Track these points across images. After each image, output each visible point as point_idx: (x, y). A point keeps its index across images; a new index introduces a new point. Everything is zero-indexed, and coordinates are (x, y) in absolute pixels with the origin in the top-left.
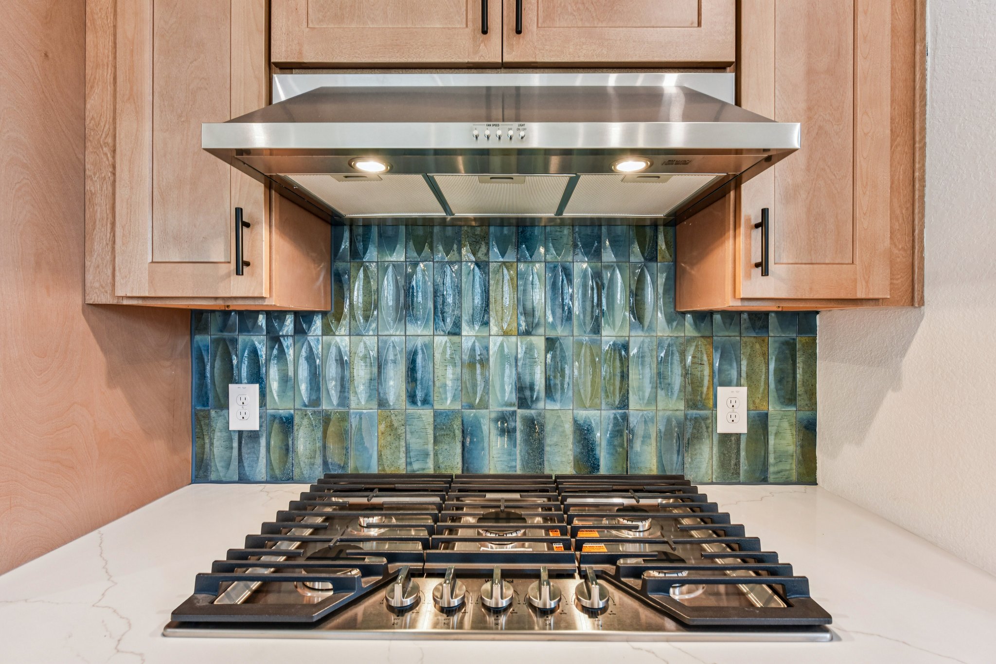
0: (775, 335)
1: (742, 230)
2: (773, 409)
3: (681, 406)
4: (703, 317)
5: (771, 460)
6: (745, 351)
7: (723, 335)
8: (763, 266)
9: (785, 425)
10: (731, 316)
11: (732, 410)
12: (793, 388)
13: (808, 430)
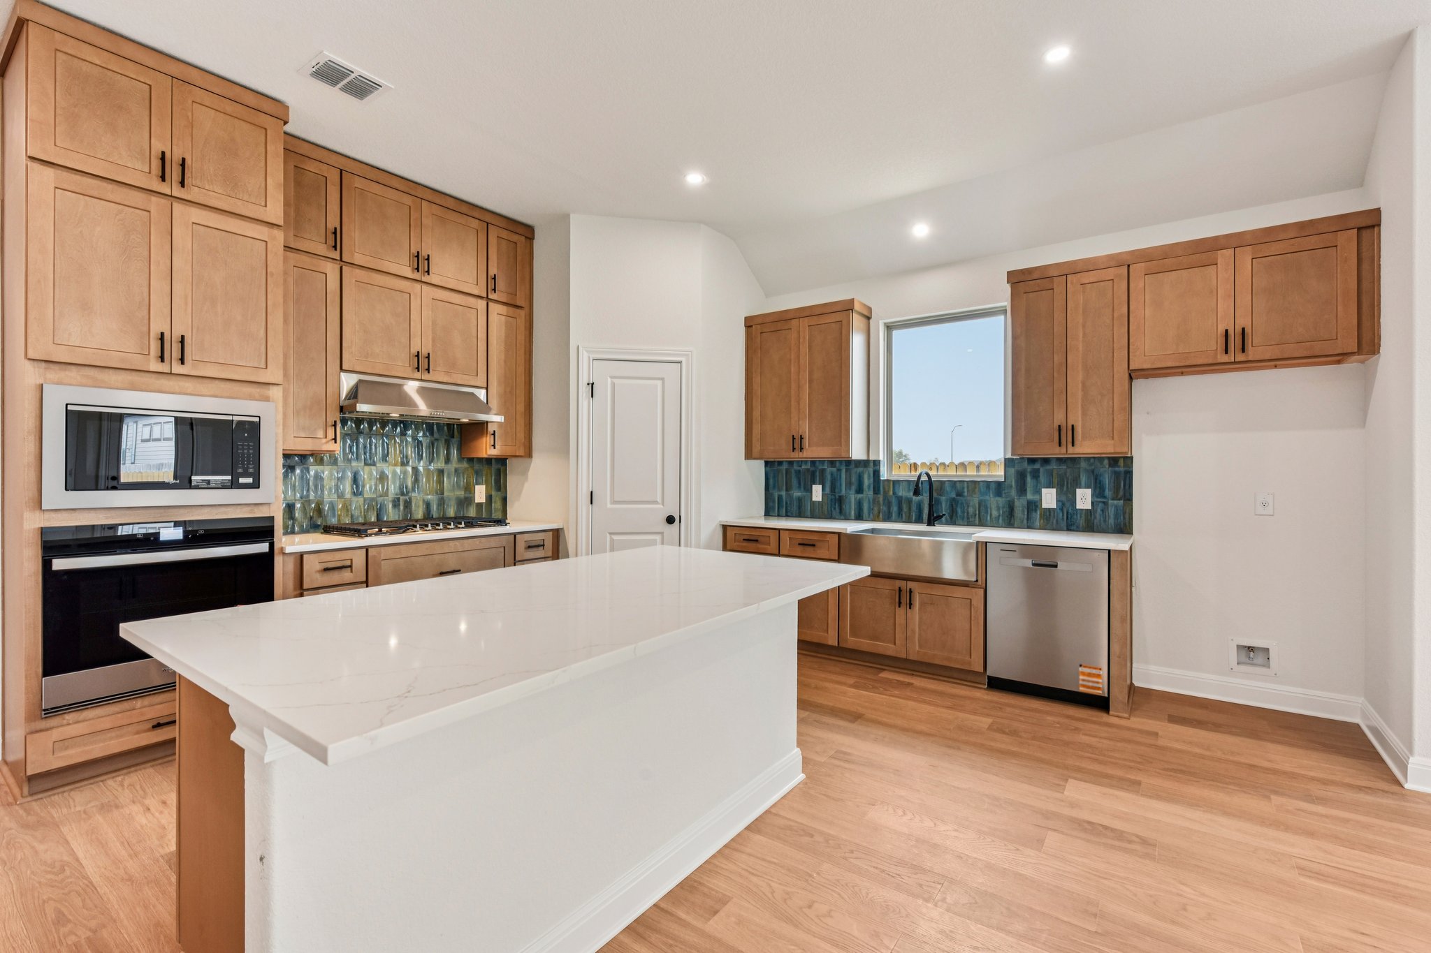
0: (494, 466)
1: (489, 435)
2: (493, 493)
3: (463, 493)
4: (471, 460)
5: (493, 512)
6: (484, 473)
7: (477, 466)
8: (494, 446)
9: (498, 499)
10: (480, 460)
11: (480, 494)
12: (499, 485)
13: (505, 500)
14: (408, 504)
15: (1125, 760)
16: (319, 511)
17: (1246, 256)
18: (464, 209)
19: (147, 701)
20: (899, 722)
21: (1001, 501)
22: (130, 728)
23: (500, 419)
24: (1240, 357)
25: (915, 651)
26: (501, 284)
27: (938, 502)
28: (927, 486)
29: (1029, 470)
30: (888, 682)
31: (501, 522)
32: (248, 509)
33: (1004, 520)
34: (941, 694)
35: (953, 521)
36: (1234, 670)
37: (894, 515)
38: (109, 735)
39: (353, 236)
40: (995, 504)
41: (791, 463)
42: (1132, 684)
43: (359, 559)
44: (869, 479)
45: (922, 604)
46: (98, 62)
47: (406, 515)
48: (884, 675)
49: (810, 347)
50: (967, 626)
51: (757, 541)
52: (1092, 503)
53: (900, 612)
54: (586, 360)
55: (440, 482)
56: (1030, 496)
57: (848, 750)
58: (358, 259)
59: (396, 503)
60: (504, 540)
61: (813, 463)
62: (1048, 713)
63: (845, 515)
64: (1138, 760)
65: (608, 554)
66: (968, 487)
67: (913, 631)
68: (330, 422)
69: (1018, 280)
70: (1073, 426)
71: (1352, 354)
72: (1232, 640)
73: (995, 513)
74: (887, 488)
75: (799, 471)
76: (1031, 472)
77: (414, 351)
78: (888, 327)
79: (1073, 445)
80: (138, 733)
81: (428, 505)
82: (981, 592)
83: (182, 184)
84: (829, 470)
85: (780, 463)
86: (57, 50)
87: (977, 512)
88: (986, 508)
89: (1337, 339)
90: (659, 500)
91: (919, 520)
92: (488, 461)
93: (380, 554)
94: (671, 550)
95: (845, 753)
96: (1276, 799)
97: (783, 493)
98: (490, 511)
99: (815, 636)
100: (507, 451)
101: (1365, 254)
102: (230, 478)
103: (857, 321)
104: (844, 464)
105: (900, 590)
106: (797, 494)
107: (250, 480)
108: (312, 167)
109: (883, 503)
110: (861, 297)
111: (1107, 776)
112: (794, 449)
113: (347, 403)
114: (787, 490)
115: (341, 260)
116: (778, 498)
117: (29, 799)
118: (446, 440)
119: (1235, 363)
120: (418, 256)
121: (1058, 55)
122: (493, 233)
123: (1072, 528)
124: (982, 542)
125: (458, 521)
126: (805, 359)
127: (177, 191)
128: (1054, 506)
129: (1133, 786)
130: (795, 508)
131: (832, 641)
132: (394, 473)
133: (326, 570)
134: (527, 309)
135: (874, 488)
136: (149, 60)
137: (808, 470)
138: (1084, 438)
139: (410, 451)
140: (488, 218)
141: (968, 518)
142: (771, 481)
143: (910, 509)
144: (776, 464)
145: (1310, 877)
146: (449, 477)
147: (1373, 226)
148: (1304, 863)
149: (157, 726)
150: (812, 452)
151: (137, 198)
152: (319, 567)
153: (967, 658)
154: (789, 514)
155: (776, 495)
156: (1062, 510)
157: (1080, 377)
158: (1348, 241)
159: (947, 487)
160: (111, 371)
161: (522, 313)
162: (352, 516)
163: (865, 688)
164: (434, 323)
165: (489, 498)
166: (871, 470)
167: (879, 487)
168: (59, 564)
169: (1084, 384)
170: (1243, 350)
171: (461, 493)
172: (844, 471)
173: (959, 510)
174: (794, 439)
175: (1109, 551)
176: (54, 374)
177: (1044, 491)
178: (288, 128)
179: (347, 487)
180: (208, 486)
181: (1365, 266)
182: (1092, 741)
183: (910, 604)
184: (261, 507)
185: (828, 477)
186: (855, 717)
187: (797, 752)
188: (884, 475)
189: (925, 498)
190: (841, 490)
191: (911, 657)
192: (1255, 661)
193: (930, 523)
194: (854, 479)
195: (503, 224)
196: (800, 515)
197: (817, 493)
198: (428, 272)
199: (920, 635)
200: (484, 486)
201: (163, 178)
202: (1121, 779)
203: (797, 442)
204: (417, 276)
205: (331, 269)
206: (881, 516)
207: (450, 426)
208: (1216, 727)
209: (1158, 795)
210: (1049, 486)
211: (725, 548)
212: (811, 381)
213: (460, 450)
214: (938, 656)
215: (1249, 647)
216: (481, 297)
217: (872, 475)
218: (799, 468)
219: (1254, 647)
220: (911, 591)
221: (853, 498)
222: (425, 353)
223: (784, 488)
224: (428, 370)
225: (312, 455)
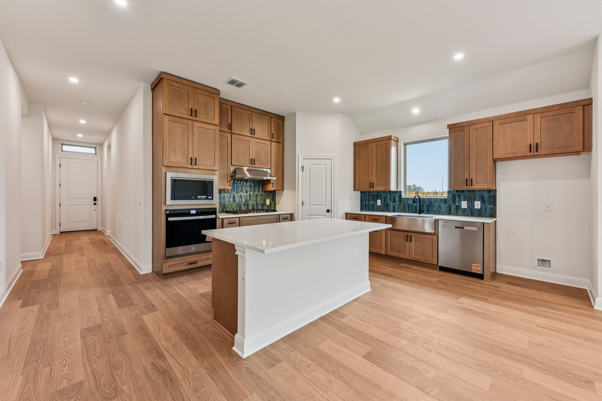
0: (272, 193)
1: (271, 184)
2: (272, 202)
3: (263, 202)
4: (265, 191)
6: (269, 195)
7: (267, 193)
8: (272, 187)
9: (273, 204)
10: (268, 191)
11: (268, 202)
12: (273, 200)
13: (275, 204)
14: (248, 205)
15: (484, 293)
16: (224, 207)
17: (538, 117)
18: (264, 113)
19: (187, 257)
20: (405, 278)
21: (447, 205)
22: (184, 264)
23: (275, 178)
24: (536, 154)
25: (413, 257)
26: (275, 136)
27: (423, 206)
28: (418, 200)
29: (457, 194)
30: (403, 267)
31: (275, 211)
32: (210, 205)
33: (447, 212)
34: (422, 271)
35: (428, 213)
36: (536, 268)
37: (407, 210)
38: (180, 265)
39: (235, 125)
40: (444, 206)
41: (370, 192)
42: (496, 272)
43: (237, 221)
44: (398, 198)
45: (415, 241)
46: (177, 86)
47: (247, 208)
48: (401, 265)
49: (376, 152)
50: (432, 249)
51: (357, 218)
52: (481, 206)
53: (407, 244)
54: (301, 159)
55: (257, 198)
56: (457, 204)
57: (386, 284)
58: (236, 132)
59: (244, 205)
60: (276, 217)
61: (378, 192)
62: (460, 279)
63: (389, 210)
64: (490, 294)
65: (308, 220)
66: (434, 201)
67: (412, 250)
68: (229, 180)
69: (451, 127)
70: (471, 179)
71: (581, 152)
72: (536, 257)
73: (444, 210)
74: (404, 201)
75: (373, 195)
76: (457, 195)
77: (251, 158)
78: (405, 144)
79: (472, 186)
80: (186, 265)
81: (253, 205)
82: (437, 236)
83: (196, 116)
84: (383, 194)
85: (366, 192)
86: (169, 85)
87: (437, 209)
88: (441, 208)
89: (574, 146)
90: (324, 204)
91: (416, 212)
92: (270, 192)
93: (243, 219)
94: (328, 219)
95: (385, 285)
96: (538, 308)
97: (367, 203)
98: (271, 208)
99: (377, 251)
100: (277, 188)
101: (586, 115)
102: (206, 197)
103: (393, 143)
104: (388, 192)
105: (407, 236)
106: (372, 203)
107: (211, 197)
108: (224, 106)
109: (403, 206)
110: (394, 134)
111: (476, 297)
112: (370, 187)
113: (233, 175)
114: (368, 201)
115: (231, 132)
116: (365, 204)
117: (162, 280)
118: (258, 185)
119: (534, 156)
120: (252, 130)
121: (459, 57)
122: (273, 120)
123: (473, 215)
124: (437, 219)
125: (262, 210)
126: (374, 157)
127: (195, 119)
128: (466, 207)
129: (486, 300)
130: (371, 208)
131: (384, 253)
132: (244, 195)
133: (229, 223)
134: (282, 144)
135: (399, 201)
136: (188, 83)
137: (376, 194)
138: (476, 183)
139: (249, 189)
140: (271, 115)
141: (434, 212)
142: (363, 198)
143: (412, 208)
144: (364, 192)
145: (540, 328)
146: (259, 197)
147: (590, 104)
148: (538, 324)
149: (190, 264)
150: (376, 189)
151: (185, 121)
152: (227, 222)
153: (431, 259)
154: (369, 210)
155: (364, 203)
156: (469, 209)
157: (474, 162)
158: (579, 111)
159: (426, 201)
160: (180, 168)
161: (281, 145)
162: (233, 208)
163: (394, 268)
164: (256, 149)
165: (270, 203)
166: (398, 194)
167: (401, 201)
168: (170, 219)
169: (476, 164)
170: (537, 151)
171: (262, 202)
172: (388, 195)
173: (430, 209)
174: (370, 184)
175: (483, 223)
176: (169, 169)
177: (462, 202)
178: (220, 96)
179: (231, 200)
180: (201, 199)
181: (586, 119)
182: (474, 287)
183: (411, 241)
184: (213, 205)
185: (383, 197)
186: (390, 276)
187: (369, 282)
188: (403, 196)
189: (417, 204)
190: (387, 201)
191: (412, 259)
192: (545, 265)
193: (419, 213)
194: (392, 198)
195: (275, 117)
196: (373, 210)
197: (379, 202)
198: (254, 134)
199: (414, 252)
200: (269, 200)
201: (191, 115)
202: (481, 298)
203: (372, 185)
204: (251, 135)
205: (229, 135)
206: (402, 211)
207: (259, 181)
208: (525, 287)
209: (493, 303)
210: (465, 200)
211: (346, 219)
212: (376, 164)
213: (262, 189)
214: (421, 258)
215: (543, 260)
216: (269, 140)
217: (399, 196)
218: (373, 194)
219: (545, 260)
220: (411, 236)
221: (392, 204)
222: (253, 159)
223: (367, 201)
224: (254, 164)
225: (223, 190)
